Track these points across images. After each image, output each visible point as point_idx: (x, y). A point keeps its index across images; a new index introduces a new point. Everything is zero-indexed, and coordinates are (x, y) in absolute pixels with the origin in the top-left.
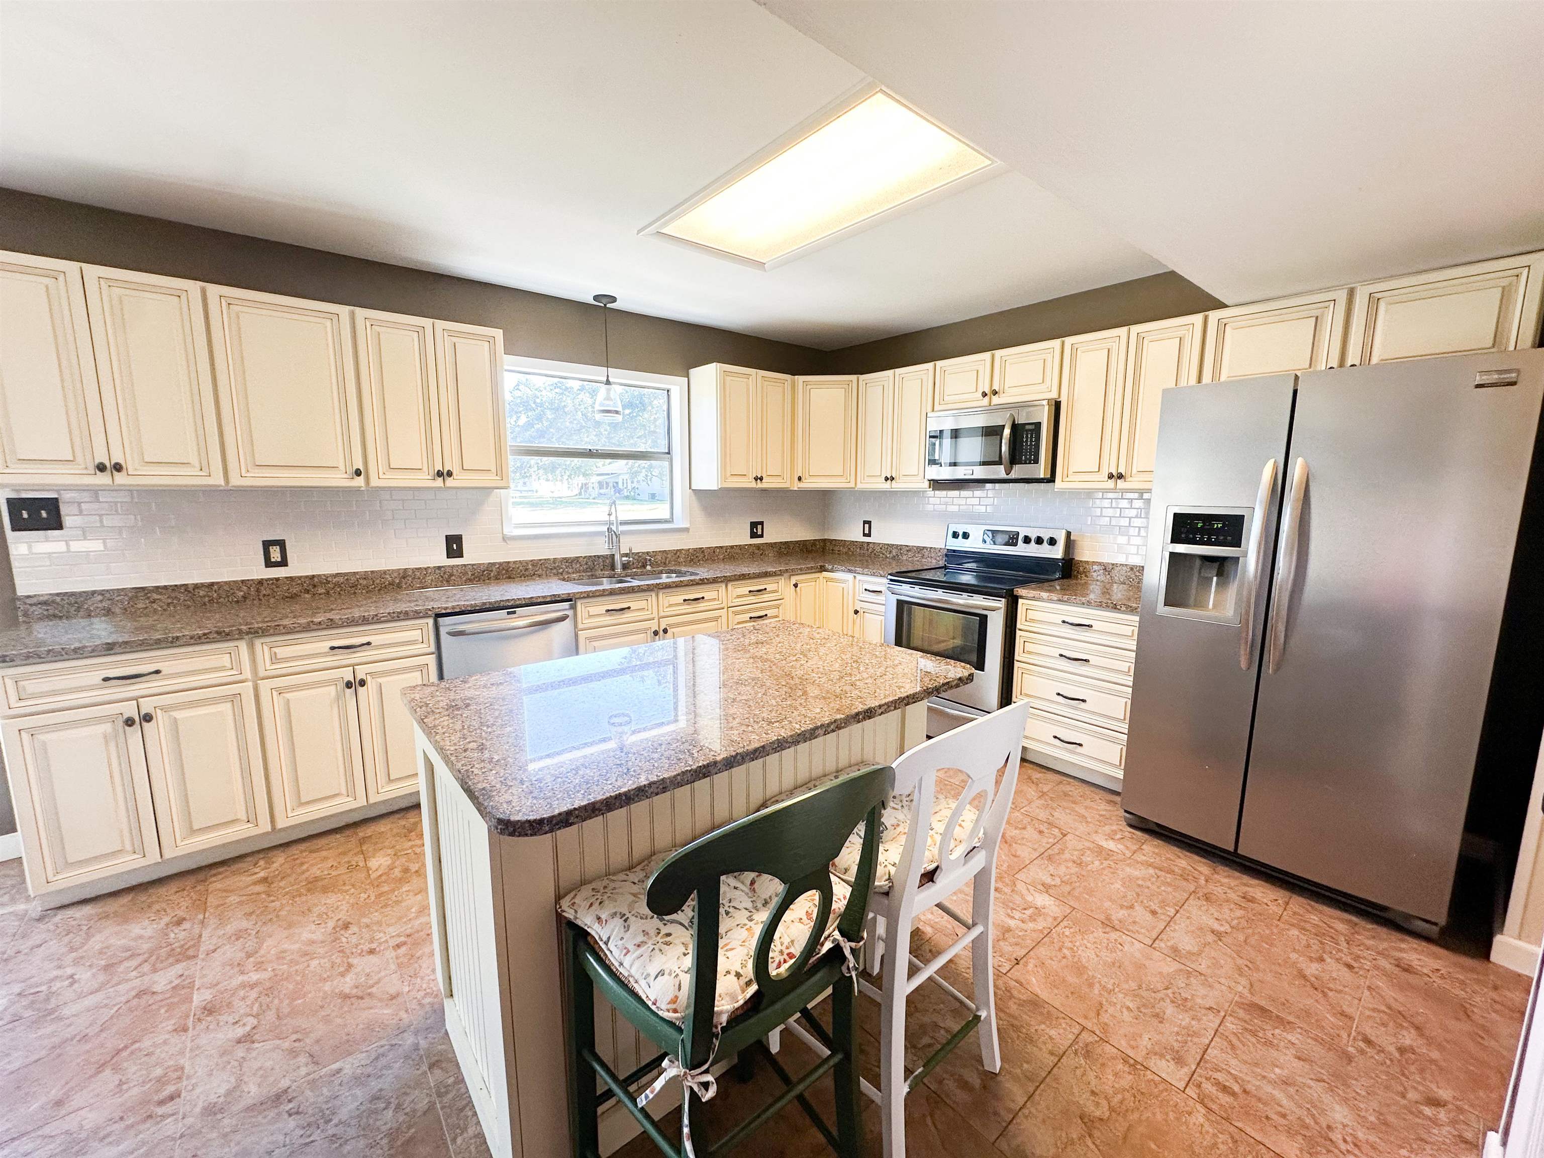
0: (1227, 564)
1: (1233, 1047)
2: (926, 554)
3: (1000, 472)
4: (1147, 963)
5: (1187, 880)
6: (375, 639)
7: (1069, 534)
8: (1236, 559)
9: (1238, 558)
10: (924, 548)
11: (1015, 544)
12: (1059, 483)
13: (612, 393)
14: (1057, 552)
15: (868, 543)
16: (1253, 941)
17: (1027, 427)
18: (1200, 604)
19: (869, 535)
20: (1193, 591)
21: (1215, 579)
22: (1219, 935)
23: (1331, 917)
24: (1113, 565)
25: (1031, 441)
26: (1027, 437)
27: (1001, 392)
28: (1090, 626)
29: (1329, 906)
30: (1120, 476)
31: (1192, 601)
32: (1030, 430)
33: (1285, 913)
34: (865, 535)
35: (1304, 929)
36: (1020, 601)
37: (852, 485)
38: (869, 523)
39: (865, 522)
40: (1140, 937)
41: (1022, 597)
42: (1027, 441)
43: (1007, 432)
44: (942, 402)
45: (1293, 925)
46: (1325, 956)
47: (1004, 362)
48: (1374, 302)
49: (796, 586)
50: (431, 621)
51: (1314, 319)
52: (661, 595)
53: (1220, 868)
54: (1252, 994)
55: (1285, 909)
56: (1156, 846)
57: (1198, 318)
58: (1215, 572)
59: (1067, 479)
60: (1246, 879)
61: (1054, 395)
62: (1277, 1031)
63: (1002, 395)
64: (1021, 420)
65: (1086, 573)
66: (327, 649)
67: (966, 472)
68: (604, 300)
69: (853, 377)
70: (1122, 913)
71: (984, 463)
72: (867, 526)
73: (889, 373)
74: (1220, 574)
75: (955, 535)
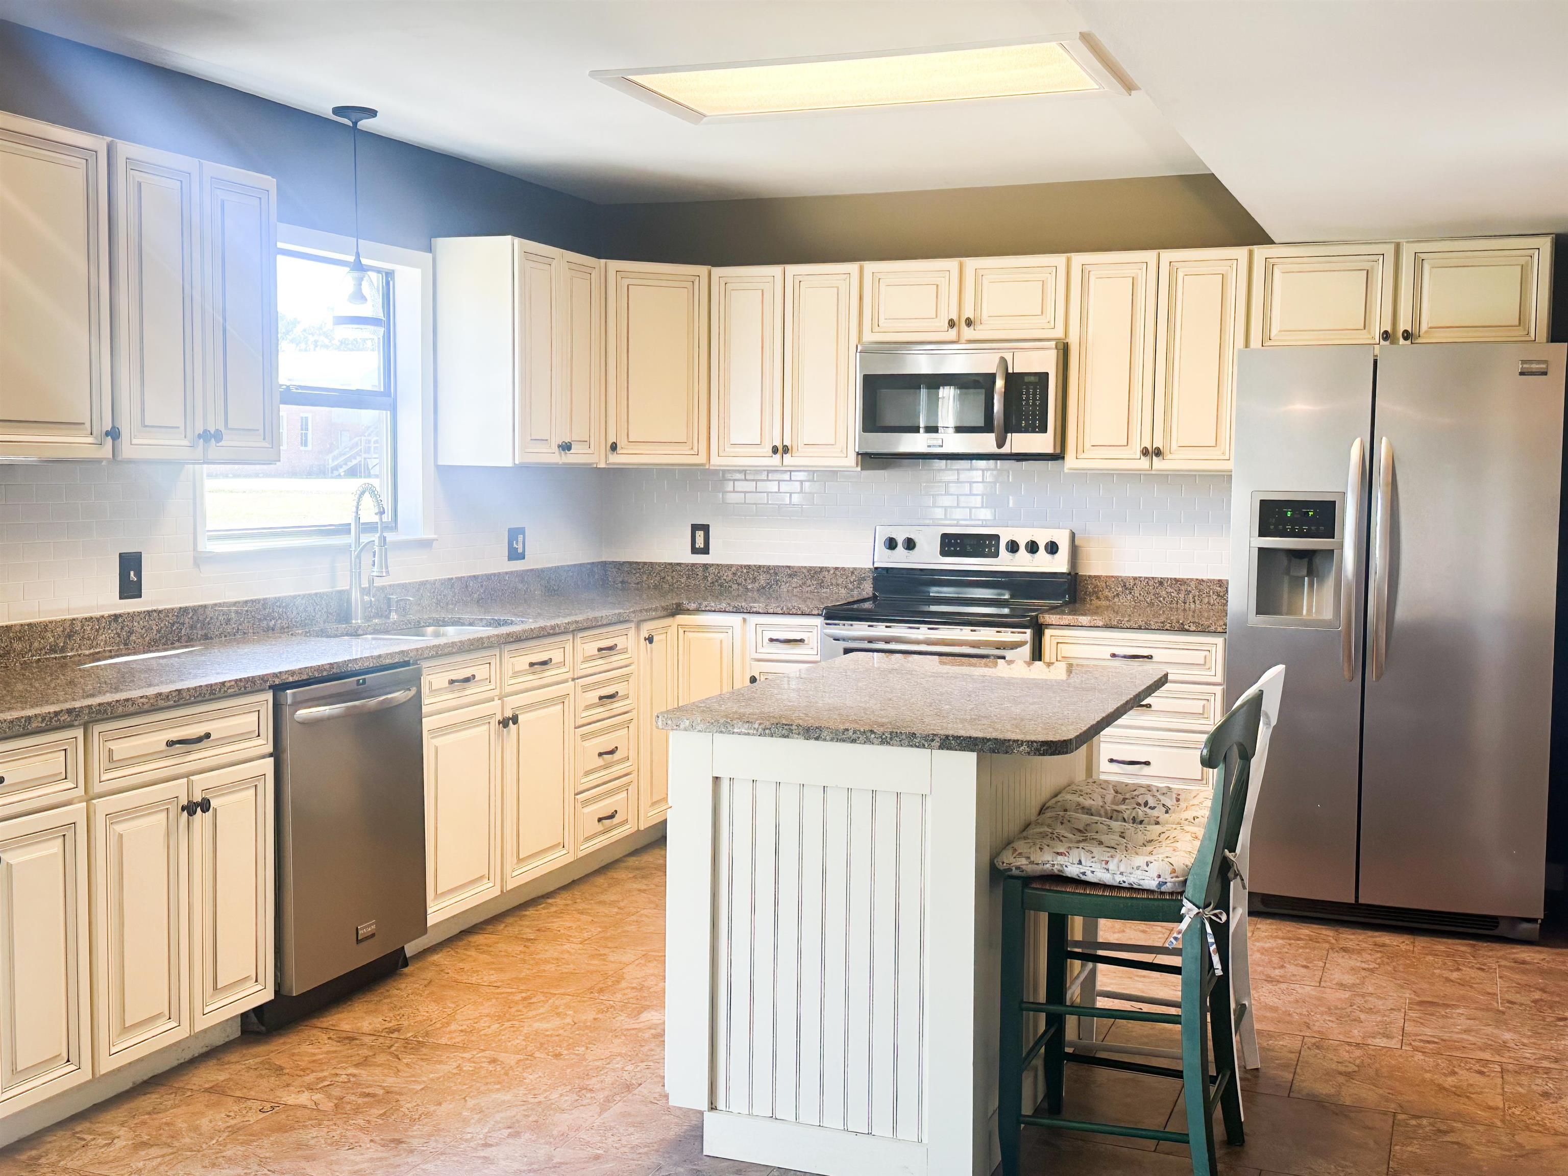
0: (1317, 560)
1: (1422, 1023)
2: (828, 578)
3: (986, 442)
4: (1324, 995)
5: (1318, 942)
6: (215, 727)
7: (1073, 536)
8: (1331, 552)
9: (1333, 551)
10: (822, 568)
11: (996, 555)
12: (1070, 461)
13: (365, 284)
14: (1059, 564)
15: (706, 567)
16: (1401, 968)
17: (1027, 379)
18: (1293, 610)
19: (705, 550)
20: (1285, 596)
21: (1306, 579)
22: (1372, 971)
23: (1454, 944)
24: (1135, 579)
25: (1034, 399)
26: (1028, 394)
27: (978, 321)
28: (1150, 657)
29: (1448, 938)
30: (1158, 453)
31: (1285, 608)
32: (1030, 383)
33: (1415, 949)
34: (695, 550)
35: (1437, 955)
36: (1048, 633)
37: (701, 459)
38: (705, 528)
39: (695, 528)
40: (1308, 983)
41: (1048, 626)
42: (1028, 399)
43: (1000, 384)
44: (876, 329)
45: (1427, 954)
46: (1460, 967)
47: (978, 276)
48: (1419, 262)
49: (650, 640)
50: (269, 696)
51: (1365, 272)
52: (506, 655)
53: (1342, 930)
54: (1418, 996)
55: (1414, 946)
56: (1270, 924)
57: (1241, 252)
58: (1305, 572)
59: (1083, 456)
60: (1370, 933)
61: (1059, 333)
62: (1448, 1011)
63: (978, 327)
64: (1019, 367)
65: (1096, 593)
66: (163, 746)
67: (931, 443)
68: (354, 116)
69: (702, 270)
70: (1277, 972)
71: (959, 430)
72: (700, 535)
73: (775, 270)
74: (1310, 573)
75: (891, 544)
